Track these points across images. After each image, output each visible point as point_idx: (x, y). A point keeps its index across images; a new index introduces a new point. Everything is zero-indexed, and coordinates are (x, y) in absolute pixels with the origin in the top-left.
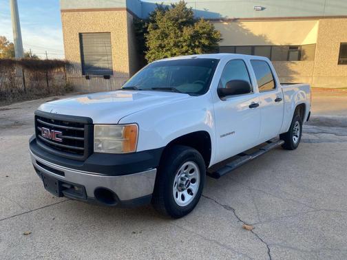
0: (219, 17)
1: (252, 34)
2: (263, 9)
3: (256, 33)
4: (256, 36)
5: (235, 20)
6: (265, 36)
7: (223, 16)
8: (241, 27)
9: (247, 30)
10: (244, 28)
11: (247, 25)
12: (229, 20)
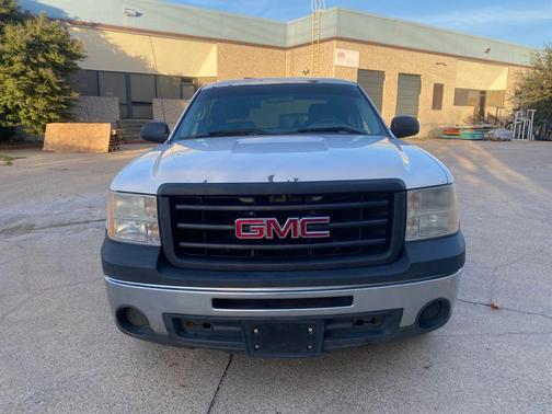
0: (64, 16)
1: (123, 53)
2: (138, 15)
3: (132, 53)
4: (131, 57)
5: (93, 26)
6: (145, 59)
7: (71, 16)
8: (104, 40)
9: (115, 46)
10: (111, 41)
11: (115, 38)
12: (83, 25)
